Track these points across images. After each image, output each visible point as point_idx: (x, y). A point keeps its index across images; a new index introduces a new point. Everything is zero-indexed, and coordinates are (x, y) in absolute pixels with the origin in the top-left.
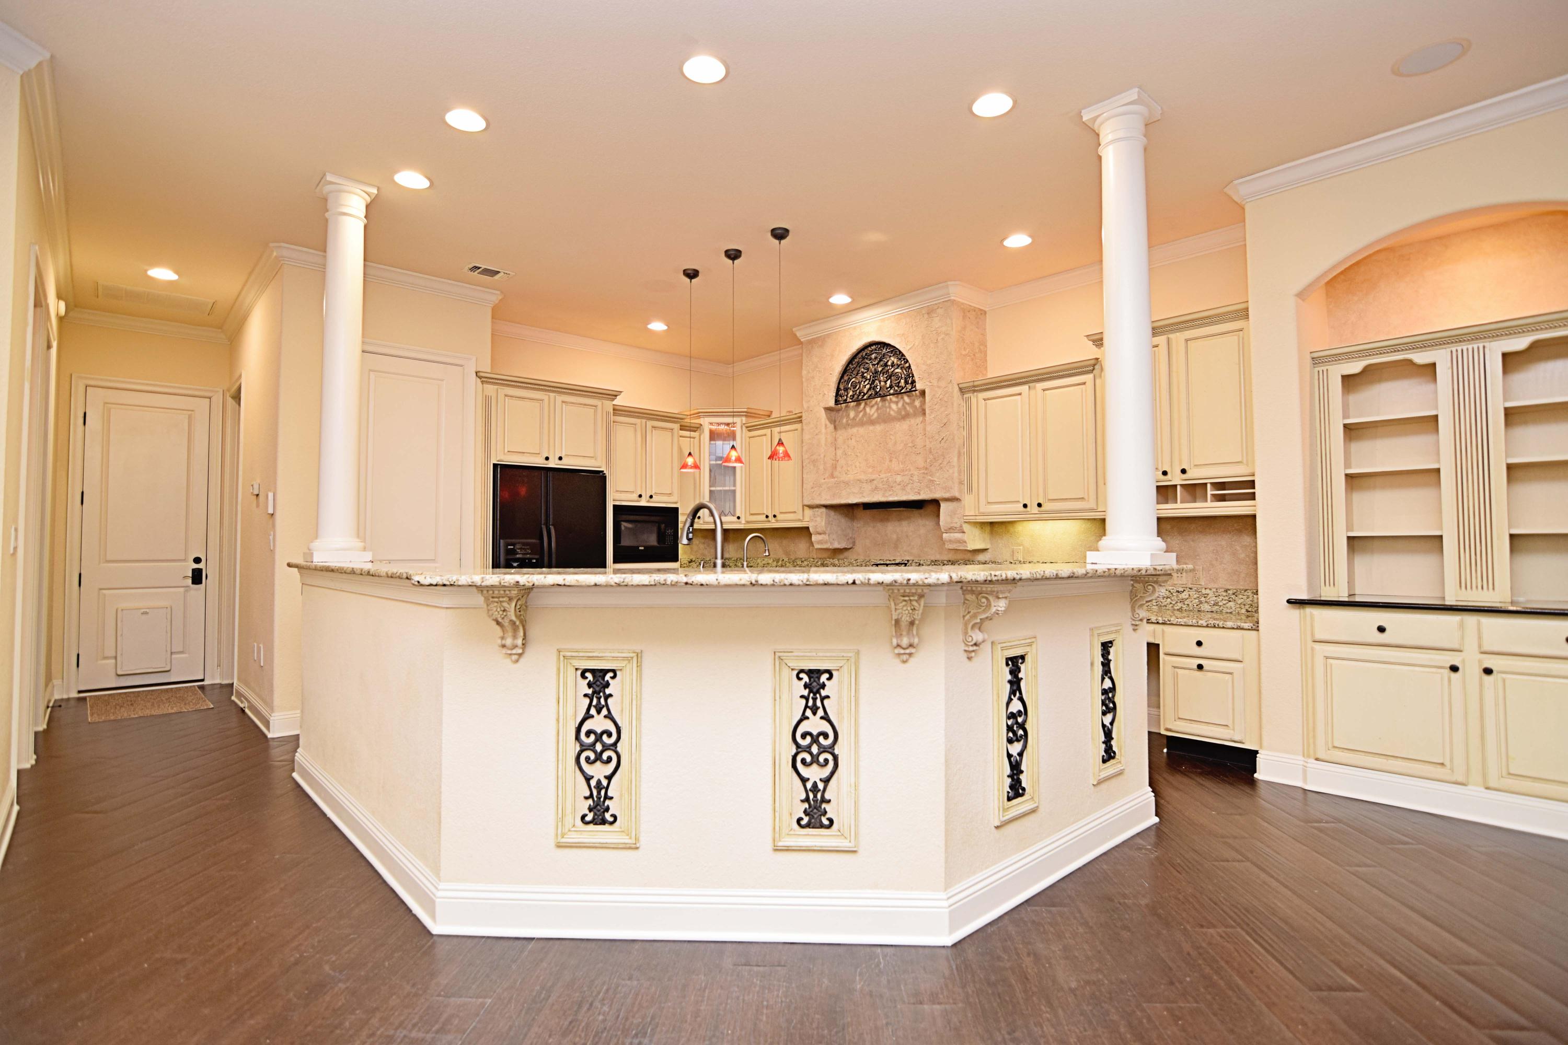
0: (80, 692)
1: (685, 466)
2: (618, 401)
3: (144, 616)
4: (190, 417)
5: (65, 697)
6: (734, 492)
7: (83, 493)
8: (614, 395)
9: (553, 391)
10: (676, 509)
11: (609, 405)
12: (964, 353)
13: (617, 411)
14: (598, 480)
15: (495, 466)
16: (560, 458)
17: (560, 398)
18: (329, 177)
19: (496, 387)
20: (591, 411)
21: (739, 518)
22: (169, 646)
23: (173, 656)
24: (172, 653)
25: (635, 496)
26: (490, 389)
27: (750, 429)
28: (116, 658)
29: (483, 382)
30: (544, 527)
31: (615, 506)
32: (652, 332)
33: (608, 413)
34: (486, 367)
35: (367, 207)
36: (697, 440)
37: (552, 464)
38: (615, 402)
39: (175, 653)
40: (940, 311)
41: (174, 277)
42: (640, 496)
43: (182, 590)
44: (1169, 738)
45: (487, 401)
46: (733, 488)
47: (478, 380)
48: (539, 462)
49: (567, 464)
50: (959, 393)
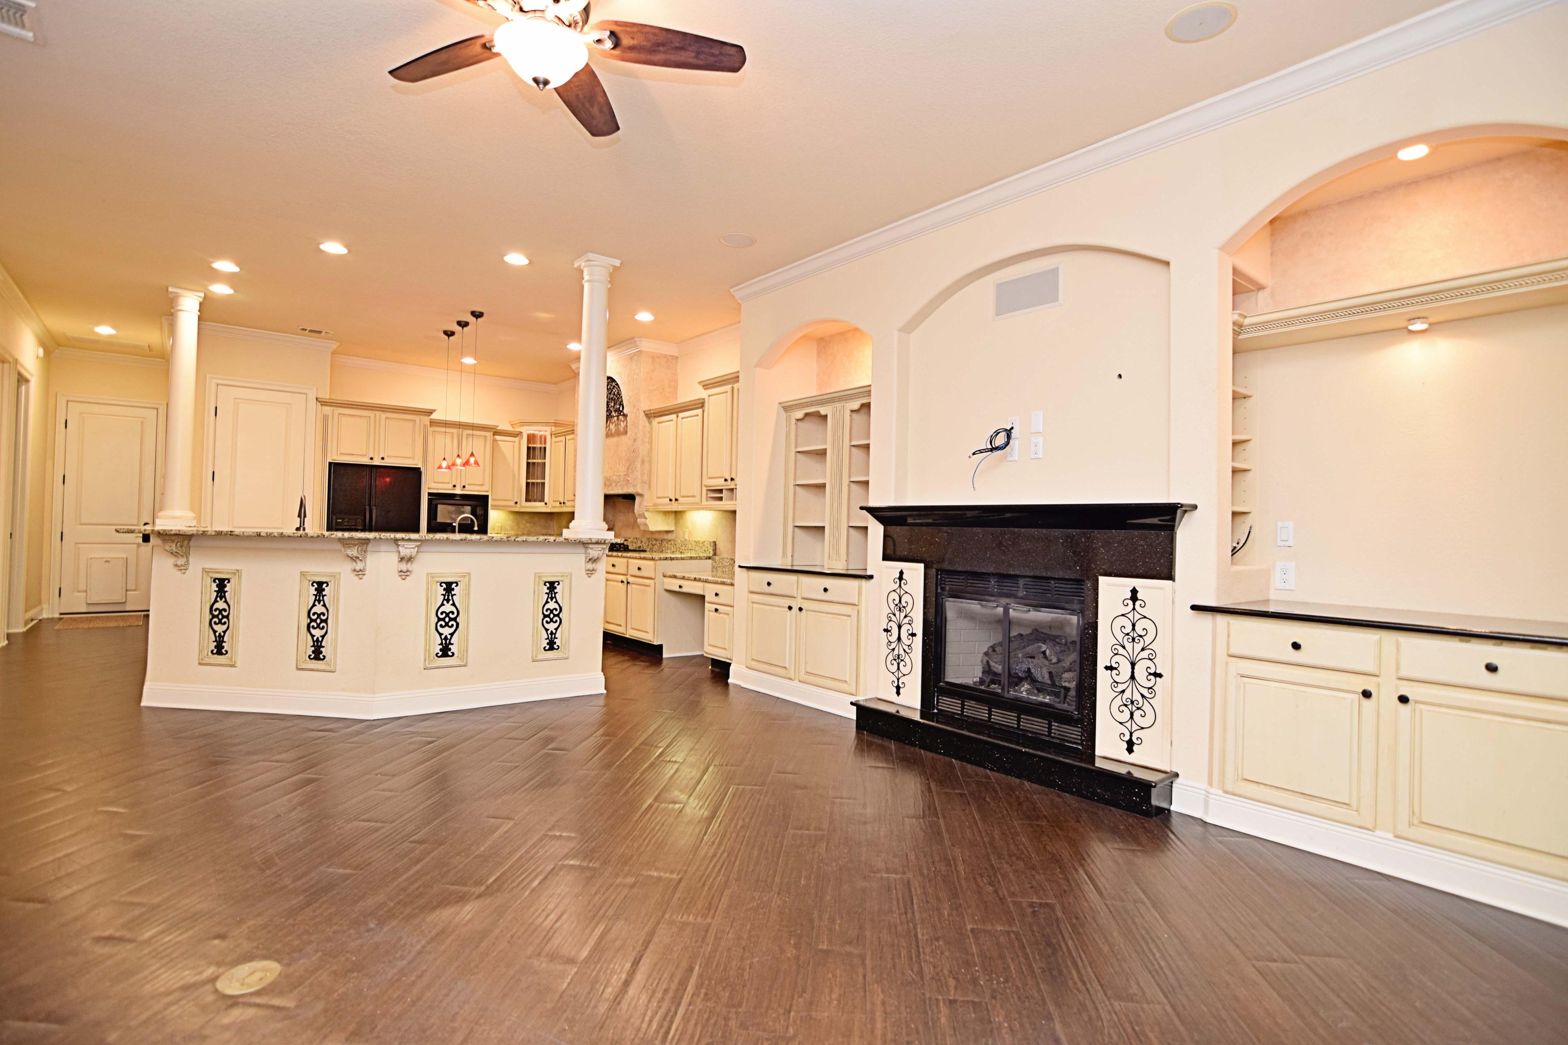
0: (61, 614)
1: (440, 467)
2: (433, 416)
3: (107, 564)
4: (142, 423)
5: (50, 616)
6: (543, 484)
7: (64, 476)
8: (430, 412)
9: (378, 411)
10: (487, 496)
11: (426, 420)
12: (651, 388)
13: (433, 423)
14: (415, 473)
15: (330, 463)
16: (383, 458)
17: (384, 415)
18: (170, 289)
19: (332, 408)
20: (410, 424)
21: (546, 504)
22: (124, 585)
23: (128, 593)
24: (127, 591)
25: (451, 486)
26: (328, 410)
27: (556, 435)
28: (86, 592)
29: (322, 405)
30: (367, 508)
31: (430, 494)
32: (466, 365)
33: (425, 426)
34: (325, 395)
35: (201, 304)
36: (517, 444)
37: (377, 462)
38: (432, 417)
39: (130, 590)
40: (635, 357)
41: (113, 332)
42: (454, 486)
43: (135, 545)
44: (713, 660)
45: (325, 418)
46: (543, 481)
47: (318, 403)
48: (365, 461)
49: (388, 462)
50: (645, 418)
